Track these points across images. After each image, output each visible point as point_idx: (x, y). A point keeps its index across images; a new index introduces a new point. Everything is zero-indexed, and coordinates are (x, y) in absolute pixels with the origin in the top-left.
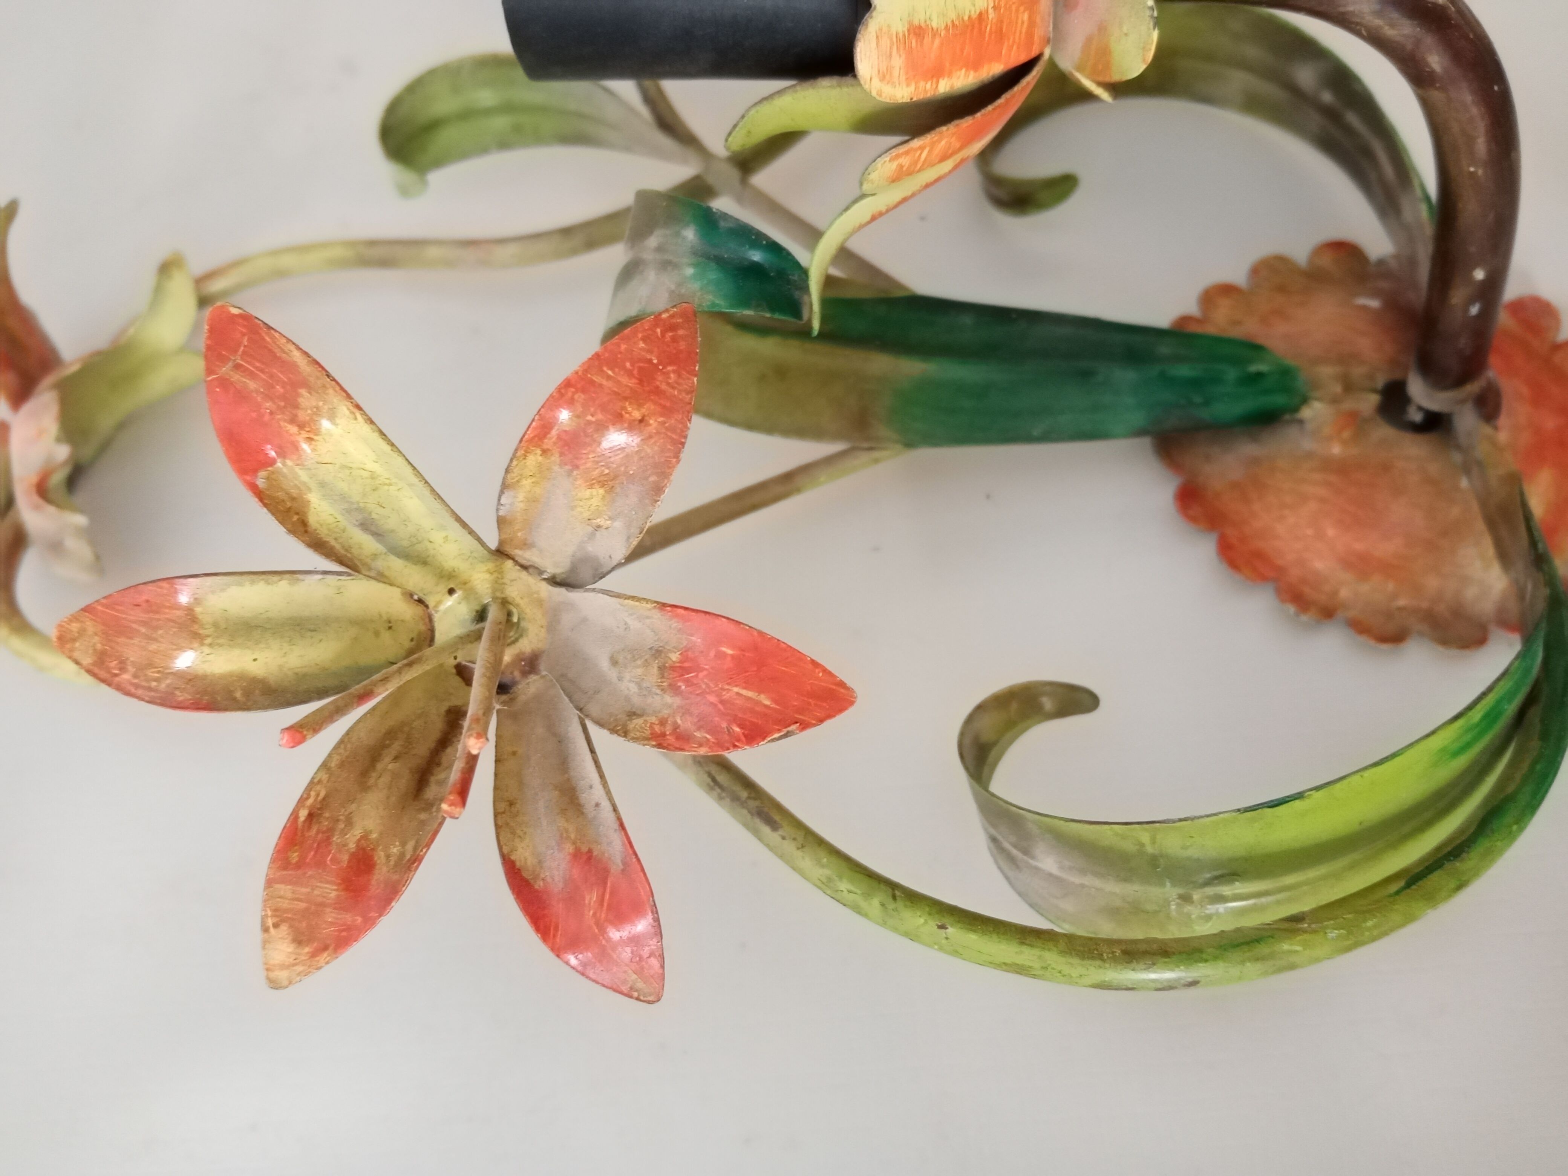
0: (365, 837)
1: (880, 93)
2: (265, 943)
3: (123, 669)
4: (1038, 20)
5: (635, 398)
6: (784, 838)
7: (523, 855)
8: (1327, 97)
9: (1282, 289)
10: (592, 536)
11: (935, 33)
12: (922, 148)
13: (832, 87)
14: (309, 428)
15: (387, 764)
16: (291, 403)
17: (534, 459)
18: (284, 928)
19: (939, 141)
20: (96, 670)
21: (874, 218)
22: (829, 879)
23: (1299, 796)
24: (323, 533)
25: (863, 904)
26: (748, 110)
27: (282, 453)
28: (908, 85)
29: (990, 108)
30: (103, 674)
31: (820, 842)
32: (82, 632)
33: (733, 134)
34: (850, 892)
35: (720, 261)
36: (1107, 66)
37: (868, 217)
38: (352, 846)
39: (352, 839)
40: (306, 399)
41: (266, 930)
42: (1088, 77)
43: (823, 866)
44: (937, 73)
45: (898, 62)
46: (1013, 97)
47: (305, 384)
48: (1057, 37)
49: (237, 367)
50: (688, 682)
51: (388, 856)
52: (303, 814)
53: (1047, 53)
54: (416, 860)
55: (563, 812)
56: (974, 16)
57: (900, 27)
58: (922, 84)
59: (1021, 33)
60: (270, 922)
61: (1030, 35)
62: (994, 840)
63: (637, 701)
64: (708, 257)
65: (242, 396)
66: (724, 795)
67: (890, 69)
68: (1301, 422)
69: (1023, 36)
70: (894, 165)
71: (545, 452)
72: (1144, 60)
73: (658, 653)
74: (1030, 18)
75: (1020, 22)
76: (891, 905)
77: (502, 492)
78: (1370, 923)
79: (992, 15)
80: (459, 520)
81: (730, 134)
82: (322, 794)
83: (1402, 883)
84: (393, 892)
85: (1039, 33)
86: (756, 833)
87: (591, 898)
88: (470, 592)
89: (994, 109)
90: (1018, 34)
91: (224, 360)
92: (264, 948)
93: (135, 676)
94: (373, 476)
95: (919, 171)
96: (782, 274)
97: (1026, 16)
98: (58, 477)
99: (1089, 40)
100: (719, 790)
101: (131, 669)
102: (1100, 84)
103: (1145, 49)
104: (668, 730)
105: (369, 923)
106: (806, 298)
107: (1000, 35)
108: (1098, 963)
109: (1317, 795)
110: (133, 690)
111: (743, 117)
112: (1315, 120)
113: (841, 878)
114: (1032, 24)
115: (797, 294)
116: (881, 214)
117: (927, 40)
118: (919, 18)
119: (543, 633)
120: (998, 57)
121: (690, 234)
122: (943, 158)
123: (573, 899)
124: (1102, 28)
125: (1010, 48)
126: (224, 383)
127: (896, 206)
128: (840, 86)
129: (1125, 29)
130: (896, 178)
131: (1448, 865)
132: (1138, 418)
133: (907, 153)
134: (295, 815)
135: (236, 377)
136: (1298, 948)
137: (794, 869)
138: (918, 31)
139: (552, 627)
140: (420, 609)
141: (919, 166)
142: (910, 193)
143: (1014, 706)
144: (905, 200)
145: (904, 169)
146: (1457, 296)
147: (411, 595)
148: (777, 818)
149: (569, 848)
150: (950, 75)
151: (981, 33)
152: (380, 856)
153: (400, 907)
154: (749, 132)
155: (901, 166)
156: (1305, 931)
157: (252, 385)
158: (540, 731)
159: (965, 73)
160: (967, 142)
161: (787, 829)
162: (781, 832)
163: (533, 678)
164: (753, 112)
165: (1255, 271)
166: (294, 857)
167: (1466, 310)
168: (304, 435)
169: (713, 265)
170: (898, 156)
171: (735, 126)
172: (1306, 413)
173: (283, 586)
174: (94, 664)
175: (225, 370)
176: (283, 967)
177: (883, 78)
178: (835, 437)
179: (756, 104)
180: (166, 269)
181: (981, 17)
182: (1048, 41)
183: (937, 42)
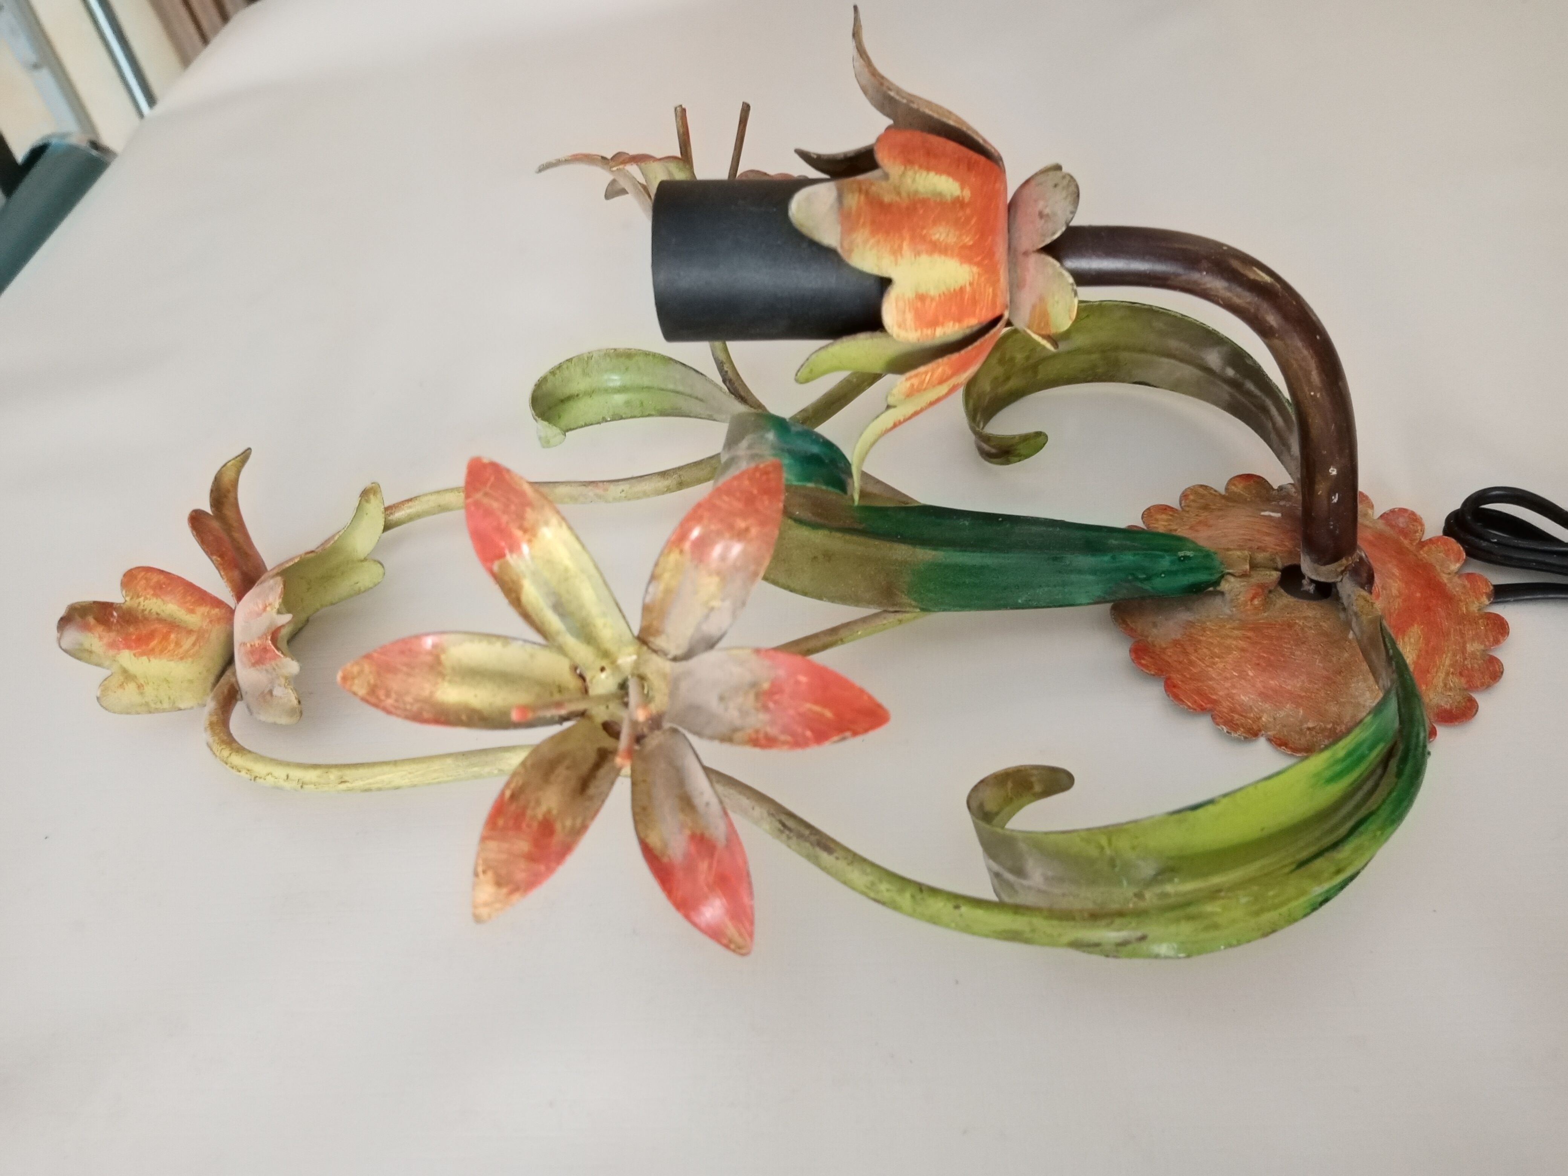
0: (549, 811)
1: (898, 336)
2: (474, 886)
3: (388, 695)
4: (999, 293)
5: (743, 515)
6: (837, 858)
7: (654, 840)
8: (1230, 372)
9: (1206, 508)
10: (707, 617)
11: (932, 299)
12: (926, 373)
13: (867, 339)
14: (530, 532)
15: (562, 772)
16: (520, 517)
17: (674, 557)
18: (490, 874)
19: (938, 367)
20: (368, 698)
21: (895, 426)
22: (873, 884)
23: (1211, 802)
24: (530, 609)
25: (898, 899)
26: (811, 355)
27: (511, 551)
28: (916, 330)
29: (970, 348)
30: (373, 700)
31: (864, 860)
32: (361, 672)
33: (801, 370)
34: (888, 890)
35: (791, 453)
36: (1047, 324)
37: (891, 424)
38: (540, 817)
39: (540, 812)
40: (530, 514)
41: (476, 874)
42: (1035, 333)
43: (867, 874)
44: (934, 323)
45: (909, 316)
46: (985, 341)
47: (529, 504)
48: (1012, 304)
49: (486, 494)
50: (776, 702)
51: (564, 827)
52: (508, 793)
53: (1006, 315)
54: (584, 828)
55: (683, 810)
56: (957, 288)
57: (910, 294)
58: (925, 330)
59: (988, 301)
60: (480, 869)
61: (994, 303)
62: (997, 875)
63: (738, 722)
64: (783, 450)
65: (488, 513)
66: (792, 835)
67: (904, 320)
68: (1222, 593)
69: (990, 302)
70: (908, 384)
71: (681, 552)
72: (1070, 318)
73: (754, 685)
74: (994, 290)
75: (987, 294)
76: (919, 896)
77: (650, 582)
78: (1271, 893)
79: (968, 289)
80: (617, 605)
81: (798, 371)
82: (520, 782)
83: (1293, 867)
84: (566, 849)
85: (1000, 301)
86: (816, 861)
87: (703, 866)
88: (616, 668)
89: (972, 349)
90: (986, 301)
91: (477, 490)
92: (473, 889)
93: (397, 701)
94: (566, 570)
95: (925, 389)
96: (833, 462)
97: (991, 290)
98: (285, 633)
99: (1034, 307)
100: (787, 832)
101: (394, 696)
102: (1044, 337)
103: (1070, 311)
104: (761, 736)
105: (550, 870)
106: (849, 481)
107: (974, 301)
108: (1072, 923)
109: (1225, 801)
110: (393, 710)
111: (808, 359)
112: (1225, 392)
113: (881, 881)
114: (995, 295)
115: (843, 476)
116: (900, 423)
117: (928, 302)
118: (922, 290)
119: (666, 699)
120: (973, 314)
121: (771, 436)
122: (941, 382)
123: (690, 868)
124: (1042, 299)
125: (981, 310)
126: (477, 504)
127: (910, 418)
128: (872, 338)
129: (1056, 298)
130: (910, 394)
131: (1327, 855)
132: (1097, 591)
133: (916, 376)
134: (502, 794)
135: (486, 501)
136: (1219, 910)
137: (845, 883)
138: (921, 298)
139: (673, 693)
140: (579, 682)
141: (925, 385)
142: (919, 408)
143: (1010, 785)
144: (916, 414)
145: (915, 387)
146: (1321, 489)
147: (576, 668)
148: (832, 846)
149: (687, 832)
150: (943, 324)
151: (962, 299)
152: (558, 826)
153: (572, 861)
154: (811, 370)
155: (912, 385)
156: (1223, 898)
157: (495, 505)
158: (663, 765)
159: (953, 324)
160: (957, 371)
161: (839, 853)
162: (835, 855)
163: (657, 733)
164: (814, 356)
165: (1184, 496)
166: (501, 822)
167: (1330, 499)
168: (527, 537)
169: (787, 455)
170: (911, 378)
171: (802, 366)
172: (1224, 586)
173: (498, 647)
174: (368, 694)
175: (478, 496)
176: (486, 904)
177: (900, 326)
178: (869, 603)
179: (816, 351)
180: (365, 494)
181: (962, 290)
182: (1007, 307)
183: (934, 304)
